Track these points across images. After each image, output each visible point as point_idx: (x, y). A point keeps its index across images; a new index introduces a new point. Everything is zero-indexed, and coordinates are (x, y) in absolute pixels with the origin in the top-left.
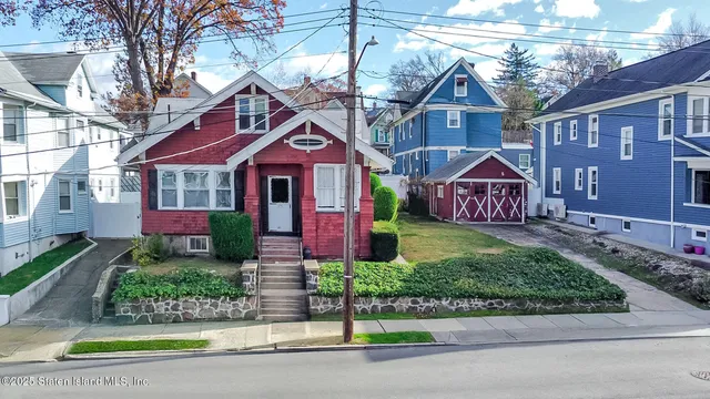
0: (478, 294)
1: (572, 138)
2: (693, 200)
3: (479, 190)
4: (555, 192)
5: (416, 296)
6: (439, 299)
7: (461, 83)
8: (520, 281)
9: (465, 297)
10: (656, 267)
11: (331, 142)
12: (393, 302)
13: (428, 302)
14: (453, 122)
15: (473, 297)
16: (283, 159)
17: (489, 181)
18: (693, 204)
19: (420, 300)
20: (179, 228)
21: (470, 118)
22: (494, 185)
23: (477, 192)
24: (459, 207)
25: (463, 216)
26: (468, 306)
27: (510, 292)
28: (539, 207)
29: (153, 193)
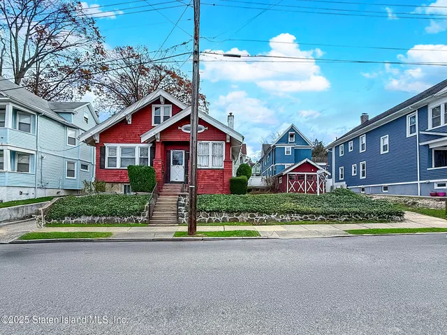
0: (297, 210)
1: (350, 151)
2: (433, 166)
3: (301, 178)
4: (340, 179)
5: (253, 212)
6: (269, 214)
7: (292, 136)
8: (326, 205)
9: (287, 212)
10: (414, 203)
11: (207, 128)
12: (237, 215)
13: (262, 216)
14: (288, 152)
15: (293, 213)
16: (178, 138)
17: (306, 173)
18: (434, 168)
19: (256, 215)
20: (117, 179)
21: (296, 151)
22: (308, 176)
23: (299, 179)
24: (290, 186)
25: (292, 190)
26: (289, 218)
27: (319, 210)
28: (332, 187)
29: (102, 160)
